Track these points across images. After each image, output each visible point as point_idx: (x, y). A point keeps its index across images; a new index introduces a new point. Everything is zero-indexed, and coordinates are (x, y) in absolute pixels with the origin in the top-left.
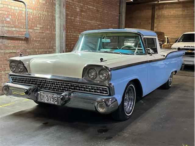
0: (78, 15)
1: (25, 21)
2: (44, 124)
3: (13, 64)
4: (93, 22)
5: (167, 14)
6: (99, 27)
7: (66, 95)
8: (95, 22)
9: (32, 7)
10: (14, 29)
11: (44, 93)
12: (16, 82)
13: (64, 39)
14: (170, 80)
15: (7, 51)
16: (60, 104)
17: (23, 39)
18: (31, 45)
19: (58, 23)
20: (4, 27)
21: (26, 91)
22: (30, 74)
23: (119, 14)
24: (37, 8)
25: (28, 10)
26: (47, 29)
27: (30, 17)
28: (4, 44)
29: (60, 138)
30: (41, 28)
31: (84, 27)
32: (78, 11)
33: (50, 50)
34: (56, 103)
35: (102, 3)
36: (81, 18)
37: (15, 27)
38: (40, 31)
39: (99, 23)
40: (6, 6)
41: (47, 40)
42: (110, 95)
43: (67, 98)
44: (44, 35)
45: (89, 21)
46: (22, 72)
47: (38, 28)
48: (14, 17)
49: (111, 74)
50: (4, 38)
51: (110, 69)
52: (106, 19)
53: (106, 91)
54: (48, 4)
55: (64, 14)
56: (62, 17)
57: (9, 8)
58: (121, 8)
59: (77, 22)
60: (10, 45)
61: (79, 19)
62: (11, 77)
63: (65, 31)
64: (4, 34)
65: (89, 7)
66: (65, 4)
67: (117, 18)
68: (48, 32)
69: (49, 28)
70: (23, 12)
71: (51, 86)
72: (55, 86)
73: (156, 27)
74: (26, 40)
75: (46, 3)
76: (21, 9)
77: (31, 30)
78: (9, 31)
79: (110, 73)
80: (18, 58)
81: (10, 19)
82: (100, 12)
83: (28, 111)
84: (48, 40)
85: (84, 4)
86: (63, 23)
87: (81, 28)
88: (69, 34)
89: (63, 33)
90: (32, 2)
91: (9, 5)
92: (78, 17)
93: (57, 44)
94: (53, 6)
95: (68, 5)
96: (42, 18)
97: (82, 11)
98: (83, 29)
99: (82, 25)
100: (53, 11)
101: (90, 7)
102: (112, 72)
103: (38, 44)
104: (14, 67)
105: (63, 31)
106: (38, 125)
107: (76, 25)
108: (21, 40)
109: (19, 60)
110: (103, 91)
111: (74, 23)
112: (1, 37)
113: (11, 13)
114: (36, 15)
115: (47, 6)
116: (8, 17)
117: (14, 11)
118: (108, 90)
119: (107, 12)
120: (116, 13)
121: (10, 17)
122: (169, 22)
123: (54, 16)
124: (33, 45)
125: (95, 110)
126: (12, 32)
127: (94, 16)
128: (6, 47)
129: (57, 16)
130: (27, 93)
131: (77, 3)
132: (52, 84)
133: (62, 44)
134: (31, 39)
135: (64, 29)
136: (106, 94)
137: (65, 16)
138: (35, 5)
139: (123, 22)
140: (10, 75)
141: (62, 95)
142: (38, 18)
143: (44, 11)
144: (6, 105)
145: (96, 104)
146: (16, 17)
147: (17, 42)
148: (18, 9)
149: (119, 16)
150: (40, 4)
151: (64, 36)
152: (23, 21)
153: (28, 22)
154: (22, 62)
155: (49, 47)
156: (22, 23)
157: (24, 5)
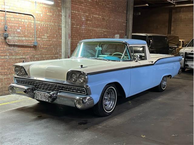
0: (84, 23)
1: (34, 31)
2: (38, 117)
3: (17, 69)
4: (99, 29)
5: (185, 18)
6: (105, 33)
7: (53, 94)
8: (101, 29)
9: (41, 19)
10: (24, 38)
11: (38, 92)
12: (19, 83)
13: (69, 45)
14: (165, 84)
15: (18, 57)
16: (50, 102)
17: (31, 46)
18: (39, 51)
19: (63, 32)
20: (16, 37)
21: (25, 90)
22: (29, 77)
23: (126, 21)
24: (44, 20)
25: (36, 21)
26: (54, 37)
27: (38, 27)
28: (15, 51)
29: (47, 127)
30: (48, 37)
31: (89, 34)
32: (84, 20)
33: (56, 56)
34: (47, 101)
35: (108, 12)
36: (87, 27)
37: (25, 36)
38: (48, 39)
39: (105, 30)
40: (17, 19)
41: (53, 46)
42: (87, 95)
43: (55, 96)
44: (51, 42)
45: (94, 29)
46: (23, 75)
47: (46, 36)
48: (24, 28)
49: (88, 78)
50: (15, 46)
51: (86, 74)
52: (112, 26)
53: (84, 91)
54: (54, 15)
55: (70, 23)
56: (67, 27)
57: (19, 21)
58: (128, 15)
59: (82, 30)
60: (20, 52)
61: (84, 28)
62: (16, 79)
63: (70, 39)
64: (15, 43)
65: (94, 16)
66: (70, 15)
67: (124, 24)
68: (55, 40)
69: (55, 36)
70: (32, 23)
71: (44, 86)
72: (50, 88)
73: (173, 30)
74: (35, 47)
75: (53, 15)
76: (30, 21)
77: (39, 39)
78: (19, 41)
79: (86, 77)
80: (21, 64)
81: (20, 30)
82: (106, 20)
83: (29, 107)
84: (55, 47)
85: (90, 14)
86: (68, 31)
87: (87, 35)
88: (75, 41)
89: (68, 40)
90: (40, 15)
91: (20, 18)
92: (83, 25)
93: (63, 50)
94: (59, 18)
95: (74, 16)
96: (50, 28)
97: (87, 20)
98: (88, 36)
99: (87, 32)
100: (59, 22)
101: (96, 16)
102: (89, 76)
103: (45, 51)
104: (18, 72)
105: (68, 38)
106: (34, 117)
107: (82, 33)
108: (30, 47)
109: (21, 65)
110: (82, 91)
111: (79, 31)
112: (13, 46)
113: (22, 25)
114: (44, 25)
115: (54, 17)
116: (18, 28)
117: (24, 23)
118: (85, 90)
119: (113, 19)
120: (123, 20)
121: (21, 29)
122: (186, 26)
123: (60, 26)
124: (41, 51)
125: (75, 106)
126: (22, 41)
127: (100, 24)
128: (17, 54)
129: (63, 25)
130: (25, 91)
131: (83, 13)
132: (45, 85)
133: (67, 50)
134: (39, 46)
135: (69, 37)
136: (84, 93)
137: (70, 26)
138: (43, 18)
139: (130, 28)
140: (15, 78)
141: (51, 94)
142: (46, 28)
143: (51, 22)
144: (13, 102)
145: (75, 101)
146: (26, 28)
147: (26, 49)
148: (27, 21)
149: (126, 23)
150: (47, 16)
151: (69, 43)
152: (31, 31)
153: (36, 32)
154: (24, 68)
155: (56, 53)
156: (31, 33)
157: (33, 18)
